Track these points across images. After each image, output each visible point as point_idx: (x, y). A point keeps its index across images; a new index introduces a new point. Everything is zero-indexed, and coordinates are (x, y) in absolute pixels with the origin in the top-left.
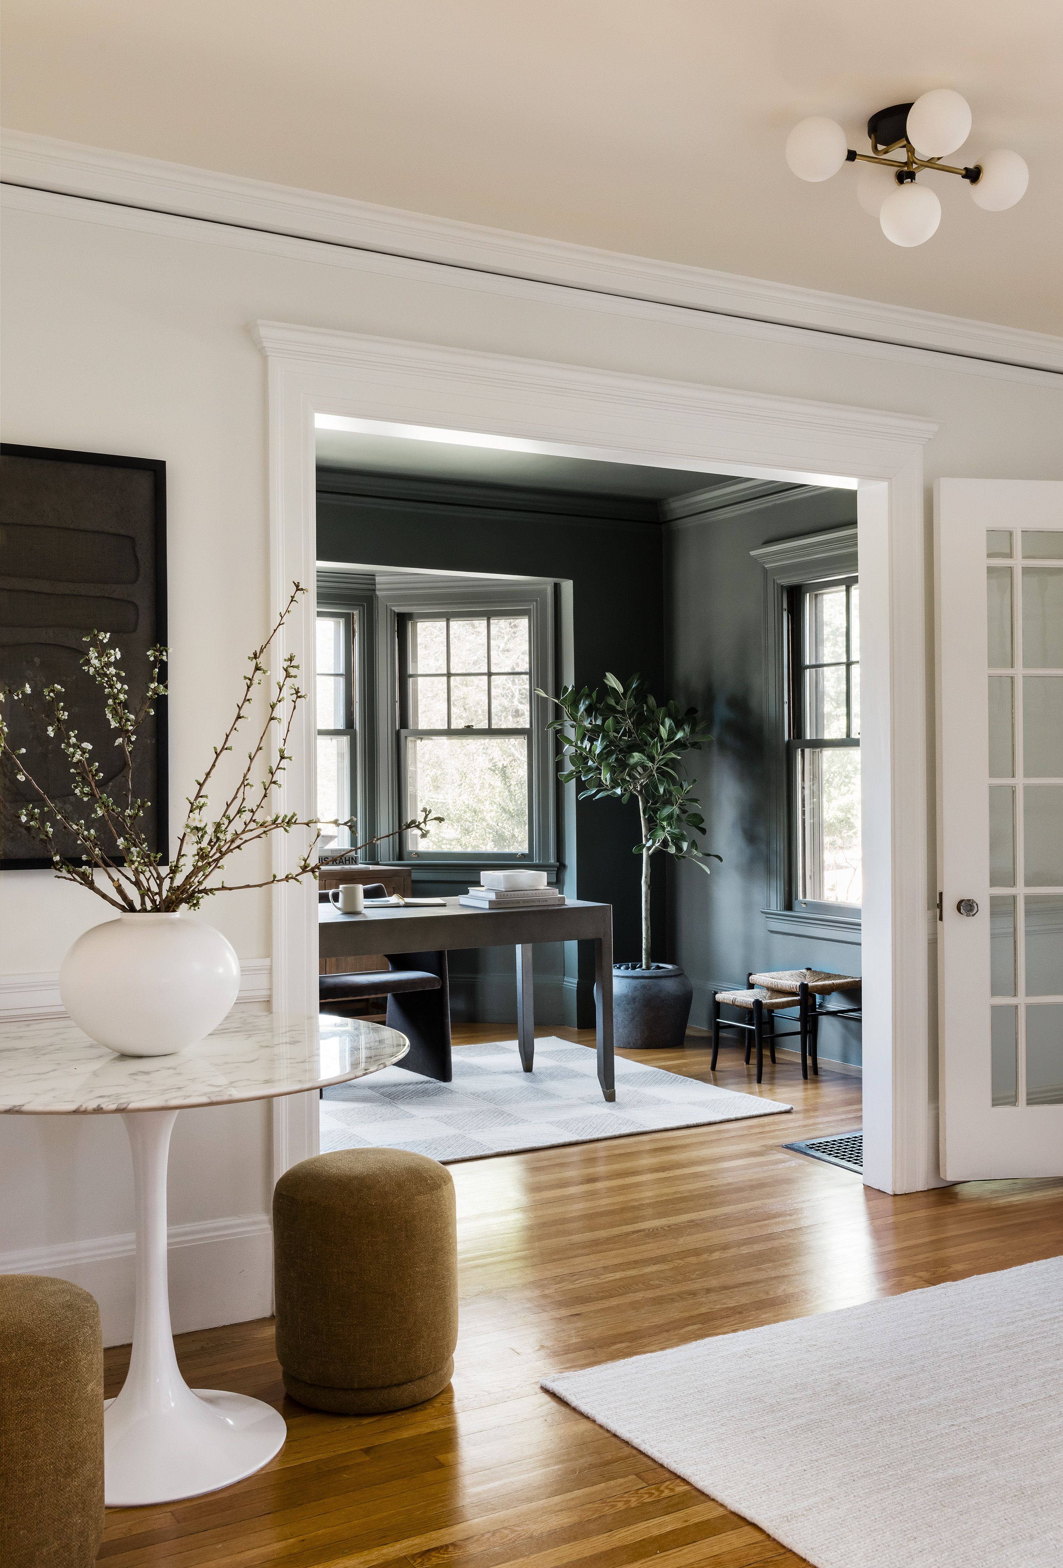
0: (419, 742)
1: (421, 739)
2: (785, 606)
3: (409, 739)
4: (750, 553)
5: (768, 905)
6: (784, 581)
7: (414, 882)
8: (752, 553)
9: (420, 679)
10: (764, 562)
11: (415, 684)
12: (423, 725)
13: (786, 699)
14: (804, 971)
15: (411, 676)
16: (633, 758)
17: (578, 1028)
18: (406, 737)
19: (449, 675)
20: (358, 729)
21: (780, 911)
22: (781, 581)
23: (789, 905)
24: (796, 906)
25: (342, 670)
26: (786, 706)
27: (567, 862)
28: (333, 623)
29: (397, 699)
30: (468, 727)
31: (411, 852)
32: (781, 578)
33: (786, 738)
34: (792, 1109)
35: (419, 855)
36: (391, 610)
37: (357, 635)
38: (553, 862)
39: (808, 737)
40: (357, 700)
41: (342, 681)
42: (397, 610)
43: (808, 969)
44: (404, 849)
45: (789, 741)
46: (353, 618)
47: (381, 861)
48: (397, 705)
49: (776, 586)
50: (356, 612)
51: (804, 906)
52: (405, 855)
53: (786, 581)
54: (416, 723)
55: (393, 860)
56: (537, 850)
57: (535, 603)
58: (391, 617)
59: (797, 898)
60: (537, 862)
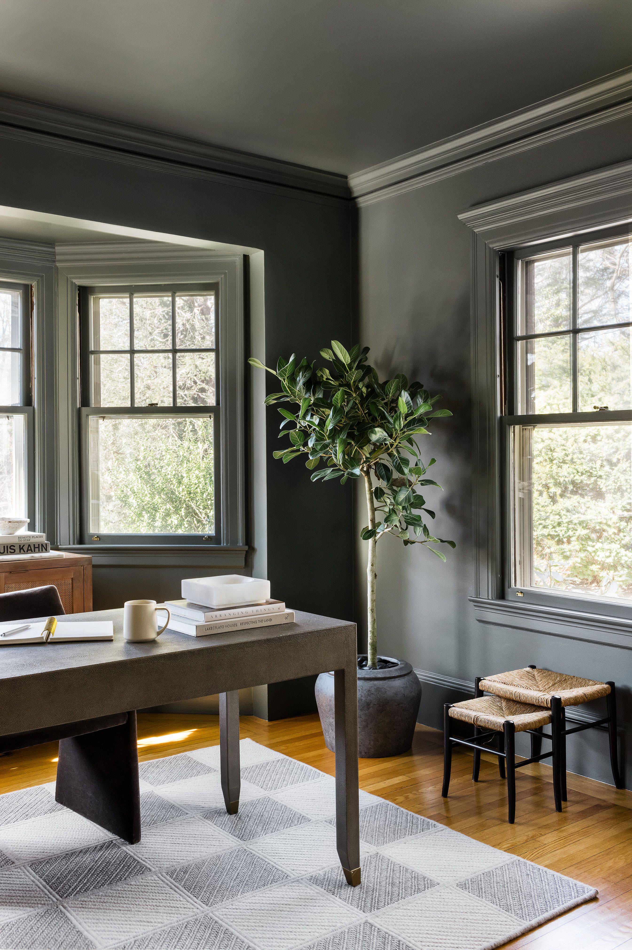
0: (101, 421)
1: (104, 418)
2: (497, 273)
3: (90, 417)
4: (459, 216)
5: (478, 593)
6: (498, 244)
7: (94, 566)
8: (461, 217)
9: (102, 356)
10: (474, 227)
11: (98, 363)
12: (105, 404)
13: (498, 373)
14: (528, 669)
15: (93, 352)
16: (375, 434)
17: (270, 720)
18: (87, 416)
19: (132, 352)
20: (36, 406)
21: (492, 599)
22: (494, 245)
23: (502, 594)
24: (510, 596)
25: (19, 344)
26: (498, 380)
27: (256, 545)
28: (10, 296)
29: (78, 375)
30: (152, 405)
31: (92, 536)
32: (492, 243)
33: (499, 414)
34: (597, 892)
35: (101, 538)
36: (72, 282)
37: (35, 307)
38: (241, 544)
39: (520, 413)
40: (36, 376)
41: (18, 357)
42: (79, 282)
43: (533, 667)
44: (86, 532)
45: (501, 417)
46: (32, 290)
47: (60, 545)
48: (78, 382)
49: (487, 251)
50: (34, 284)
51: (520, 595)
52: (86, 538)
53: (498, 245)
54: (98, 401)
55: (74, 544)
56: (225, 532)
57: (223, 276)
58: (72, 290)
59: (510, 586)
60: (225, 544)
